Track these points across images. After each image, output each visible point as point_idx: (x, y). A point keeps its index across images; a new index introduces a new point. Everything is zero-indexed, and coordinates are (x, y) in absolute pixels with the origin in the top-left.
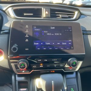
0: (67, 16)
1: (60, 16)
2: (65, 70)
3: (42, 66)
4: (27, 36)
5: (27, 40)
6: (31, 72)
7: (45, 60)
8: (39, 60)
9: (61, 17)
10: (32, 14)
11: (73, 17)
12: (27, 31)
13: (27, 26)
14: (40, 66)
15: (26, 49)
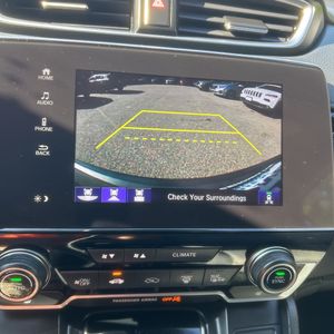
0: (263, 28)
1: (228, 26)
2: (230, 296)
3: (121, 281)
4: (44, 127)
5: (43, 150)
6: (66, 303)
7: (136, 256)
8: (105, 256)
9: (233, 32)
10: (84, 7)
11: (287, 35)
12: (45, 101)
13: (47, 71)
14: (112, 282)
15: (38, 199)
